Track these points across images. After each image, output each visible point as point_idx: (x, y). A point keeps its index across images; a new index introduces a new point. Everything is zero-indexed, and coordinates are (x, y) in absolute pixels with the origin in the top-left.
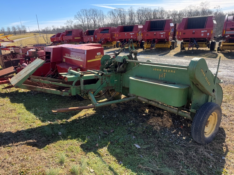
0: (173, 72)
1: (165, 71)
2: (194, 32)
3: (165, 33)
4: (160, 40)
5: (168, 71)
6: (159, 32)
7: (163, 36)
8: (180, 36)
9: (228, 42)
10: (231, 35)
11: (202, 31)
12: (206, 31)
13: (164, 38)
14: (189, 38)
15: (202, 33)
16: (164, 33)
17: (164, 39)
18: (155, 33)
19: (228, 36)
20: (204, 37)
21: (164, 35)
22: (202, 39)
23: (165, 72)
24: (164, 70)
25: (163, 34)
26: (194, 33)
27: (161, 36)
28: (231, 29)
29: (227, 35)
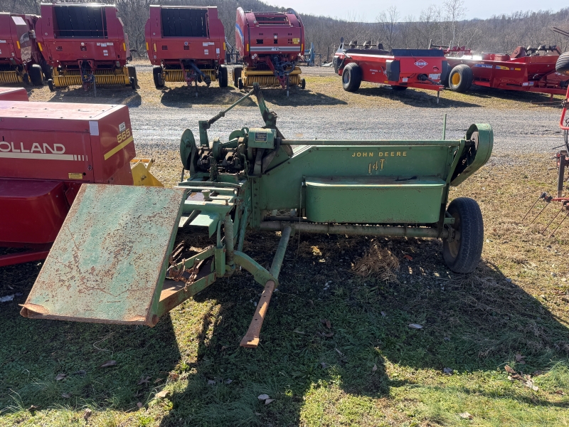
0: (402, 154)
1: (384, 154)
2: (186, 44)
3: (112, 44)
4: (99, 64)
5: (389, 154)
6: (96, 42)
7: (109, 52)
8: (157, 54)
9: (254, 70)
10: (260, 55)
11: (205, 44)
12: (213, 44)
13: (114, 56)
14: (178, 60)
15: (206, 48)
16: (108, 44)
17: (114, 62)
18: (83, 44)
19: (256, 55)
20: (212, 58)
21: (112, 50)
22: (206, 63)
23: (383, 157)
24: (381, 154)
25: (107, 48)
26: (186, 48)
27: (103, 53)
28: (258, 40)
29: (254, 53)
